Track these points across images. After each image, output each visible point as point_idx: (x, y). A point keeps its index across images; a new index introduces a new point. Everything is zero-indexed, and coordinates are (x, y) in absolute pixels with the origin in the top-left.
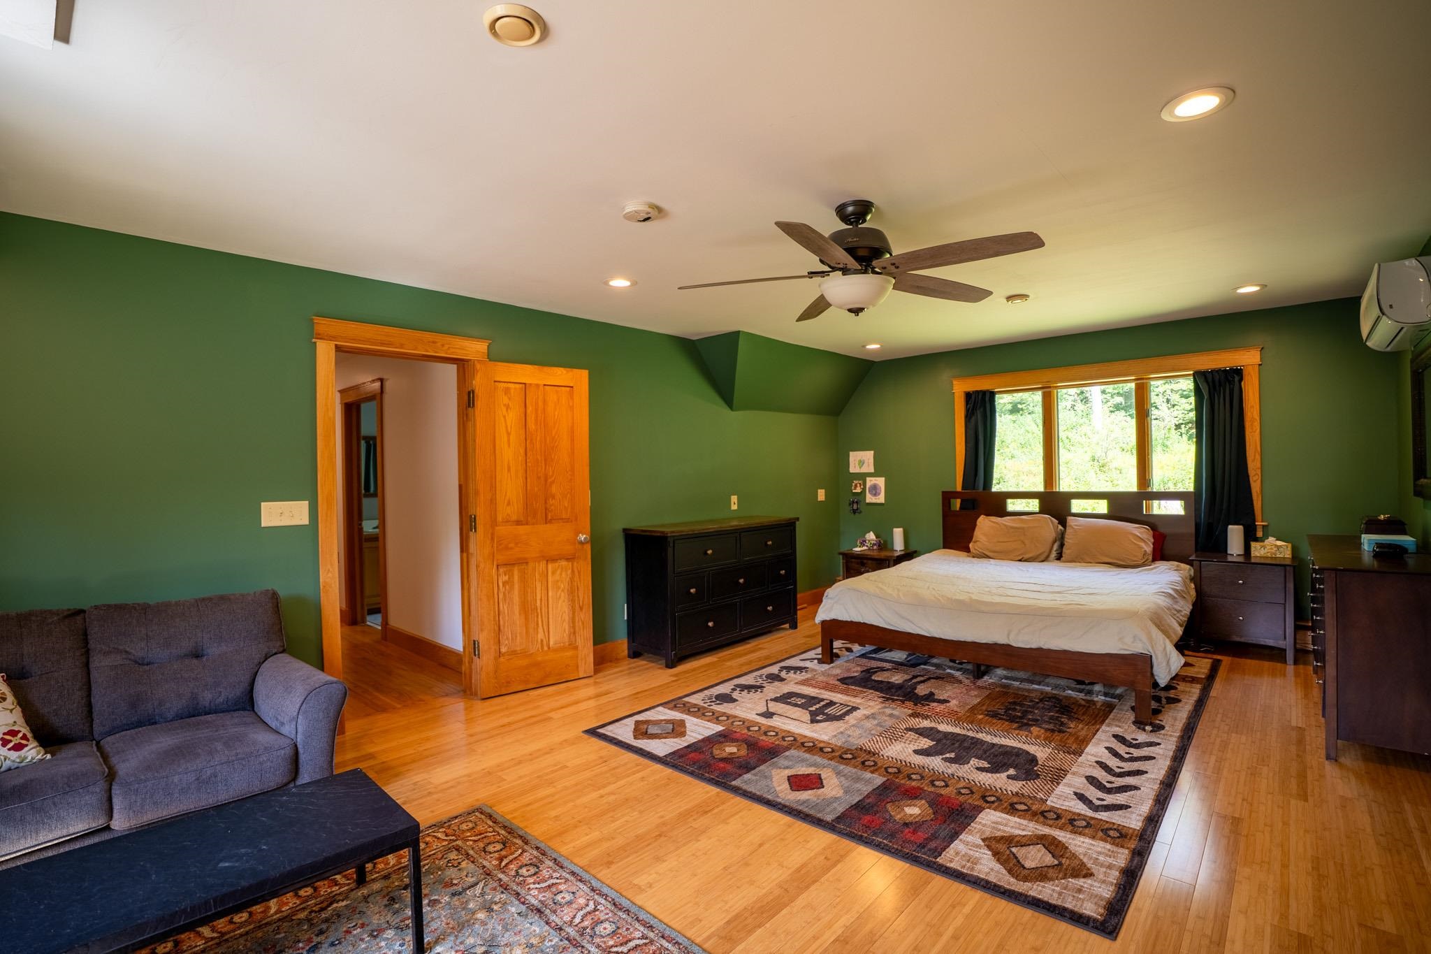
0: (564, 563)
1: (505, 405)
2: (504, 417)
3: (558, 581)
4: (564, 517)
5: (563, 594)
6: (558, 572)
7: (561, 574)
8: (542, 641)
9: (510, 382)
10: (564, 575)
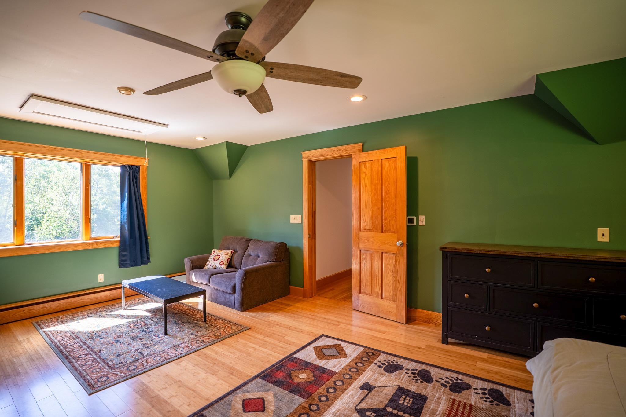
0: (391, 255)
1: (364, 173)
2: (364, 179)
3: (388, 264)
4: (392, 230)
5: (390, 272)
6: (388, 259)
7: (389, 261)
8: (378, 293)
9: (367, 161)
10: (391, 261)
